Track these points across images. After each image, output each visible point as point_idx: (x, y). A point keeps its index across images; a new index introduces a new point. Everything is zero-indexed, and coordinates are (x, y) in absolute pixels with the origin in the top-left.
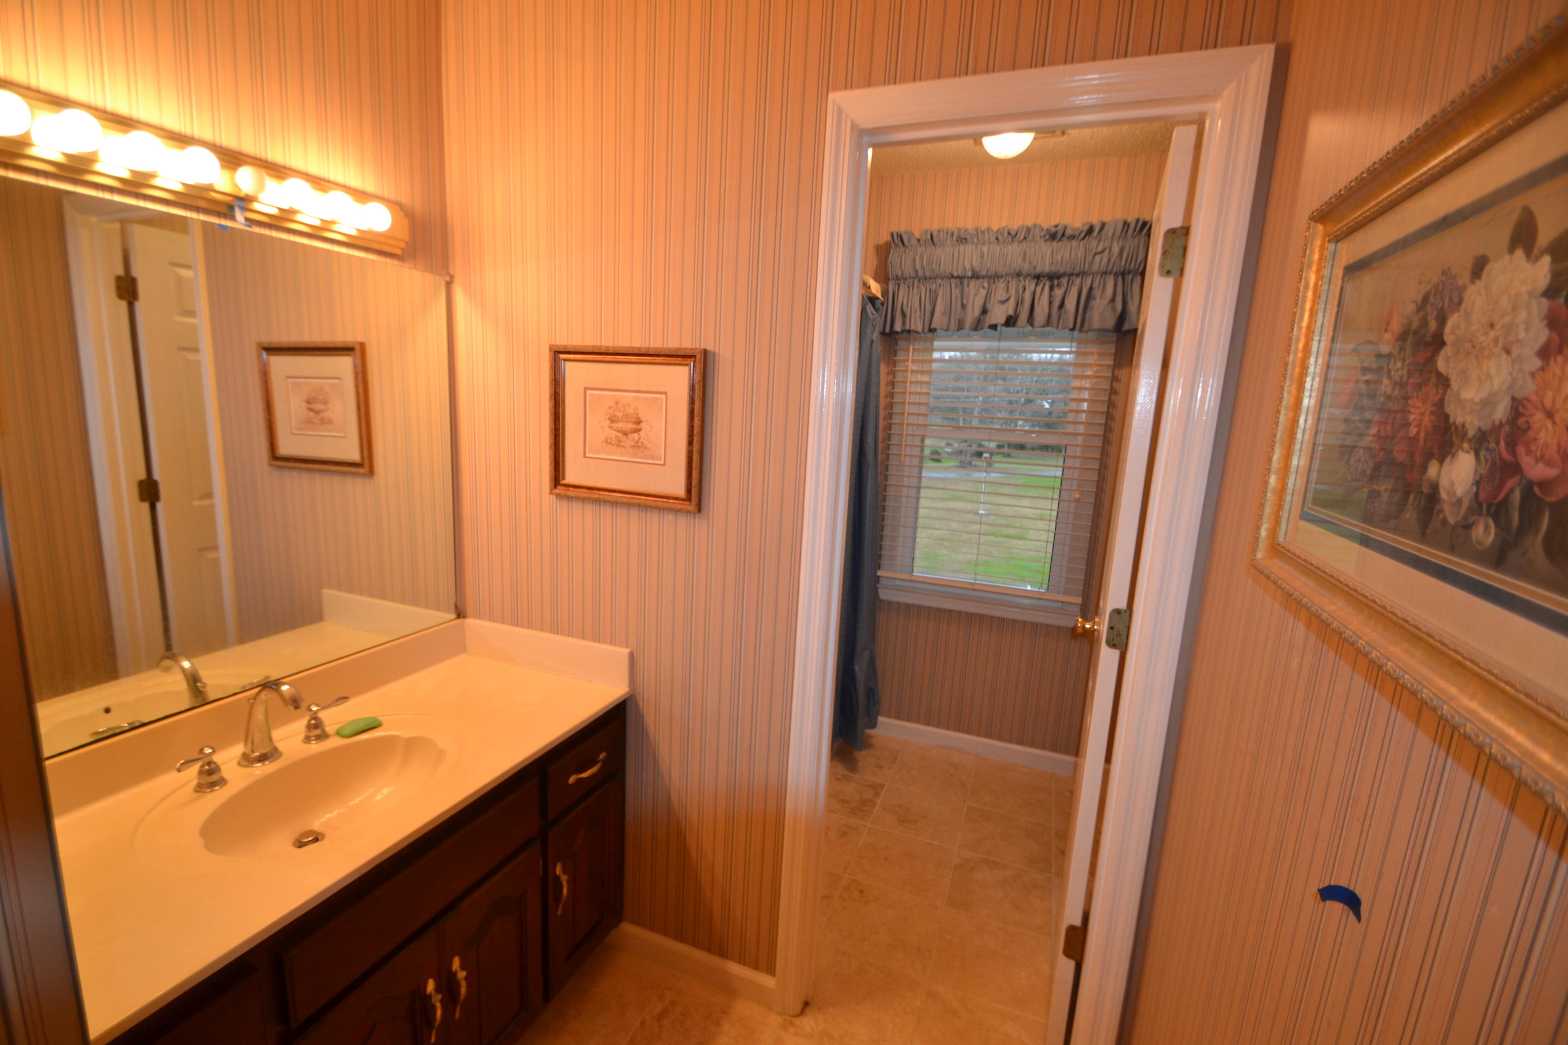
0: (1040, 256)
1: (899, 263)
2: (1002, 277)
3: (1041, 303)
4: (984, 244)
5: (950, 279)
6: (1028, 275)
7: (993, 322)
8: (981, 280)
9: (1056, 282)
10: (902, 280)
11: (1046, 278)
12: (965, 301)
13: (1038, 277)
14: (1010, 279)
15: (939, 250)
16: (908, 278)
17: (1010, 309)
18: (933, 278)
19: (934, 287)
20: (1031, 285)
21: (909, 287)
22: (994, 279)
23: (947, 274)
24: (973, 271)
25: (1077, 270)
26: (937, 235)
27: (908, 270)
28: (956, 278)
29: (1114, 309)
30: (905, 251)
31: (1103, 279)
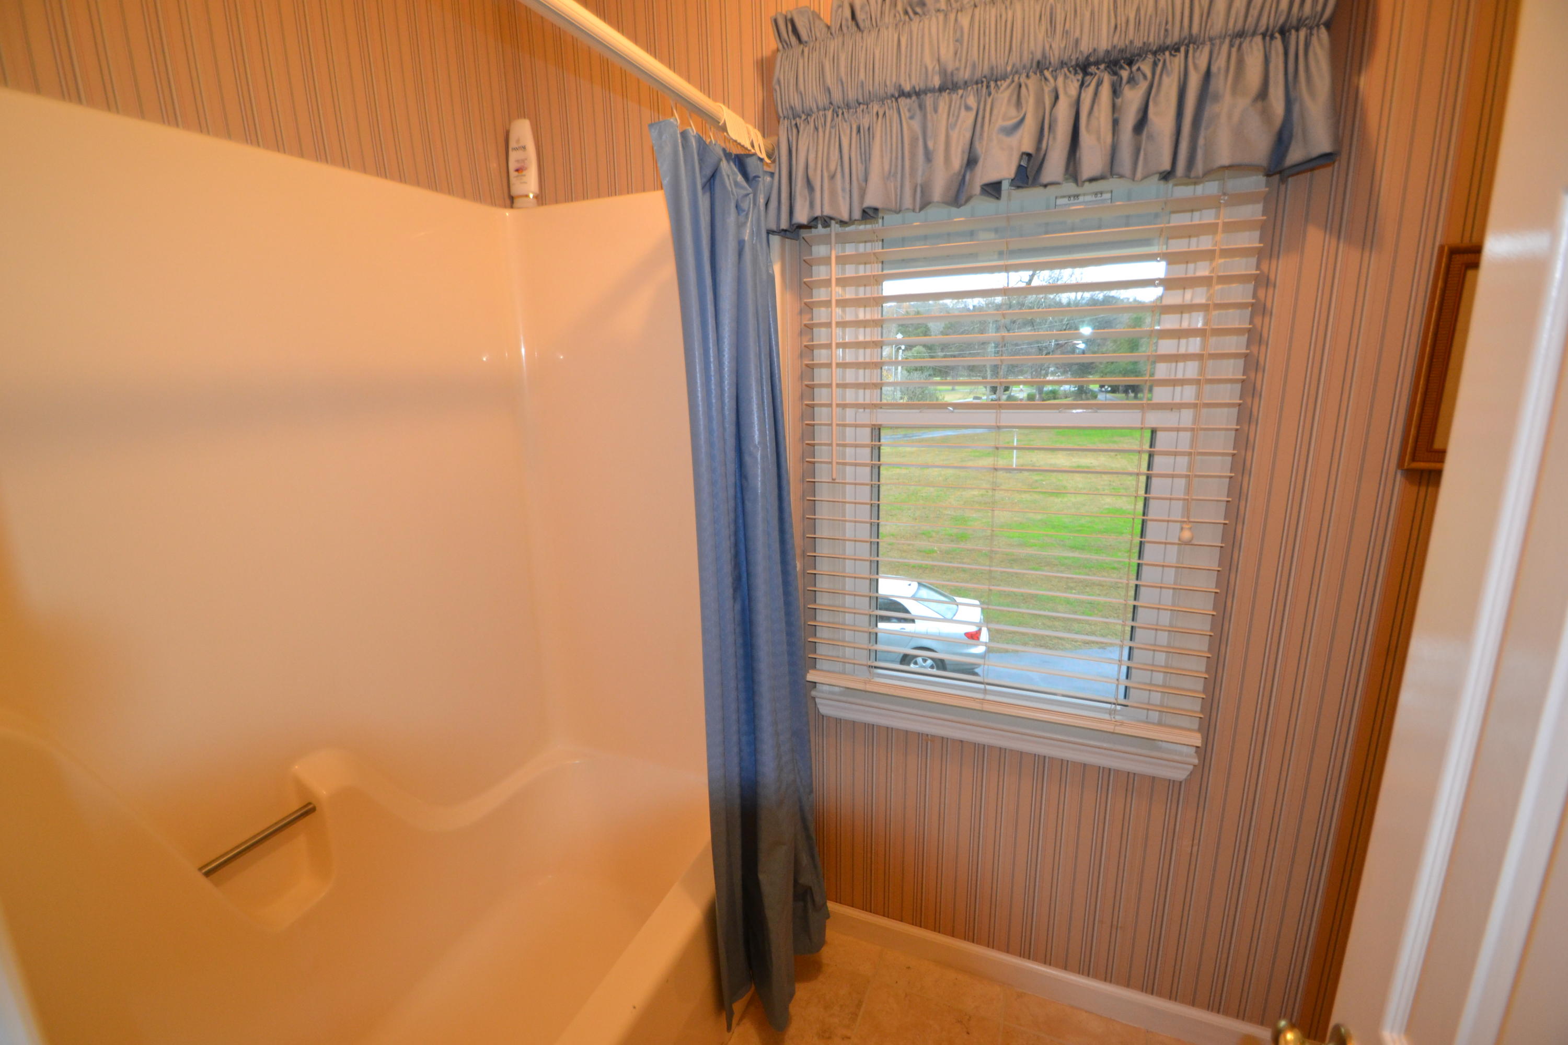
0: (1087, 14)
1: (792, 81)
2: (1004, 78)
3: (1094, 122)
4: (961, 9)
5: (897, 100)
6: (1063, 64)
7: (992, 177)
8: (960, 92)
9: (1125, 74)
10: (803, 117)
11: (1102, 67)
12: (930, 144)
13: (1084, 67)
14: (1023, 79)
15: (870, 39)
16: (815, 109)
17: (1025, 140)
18: (863, 103)
19: (865, 122)
20: (1069, 86)
21: (816, 129)
22: (988, 87)
23: (891, 90)
24: (943, 72)
25: (1175, 37)
26: (862, 8)
27: (814, 95)
28: (908, 95)
29: (1266, 113)
30: (803, 51)
31: (1234, 50)
